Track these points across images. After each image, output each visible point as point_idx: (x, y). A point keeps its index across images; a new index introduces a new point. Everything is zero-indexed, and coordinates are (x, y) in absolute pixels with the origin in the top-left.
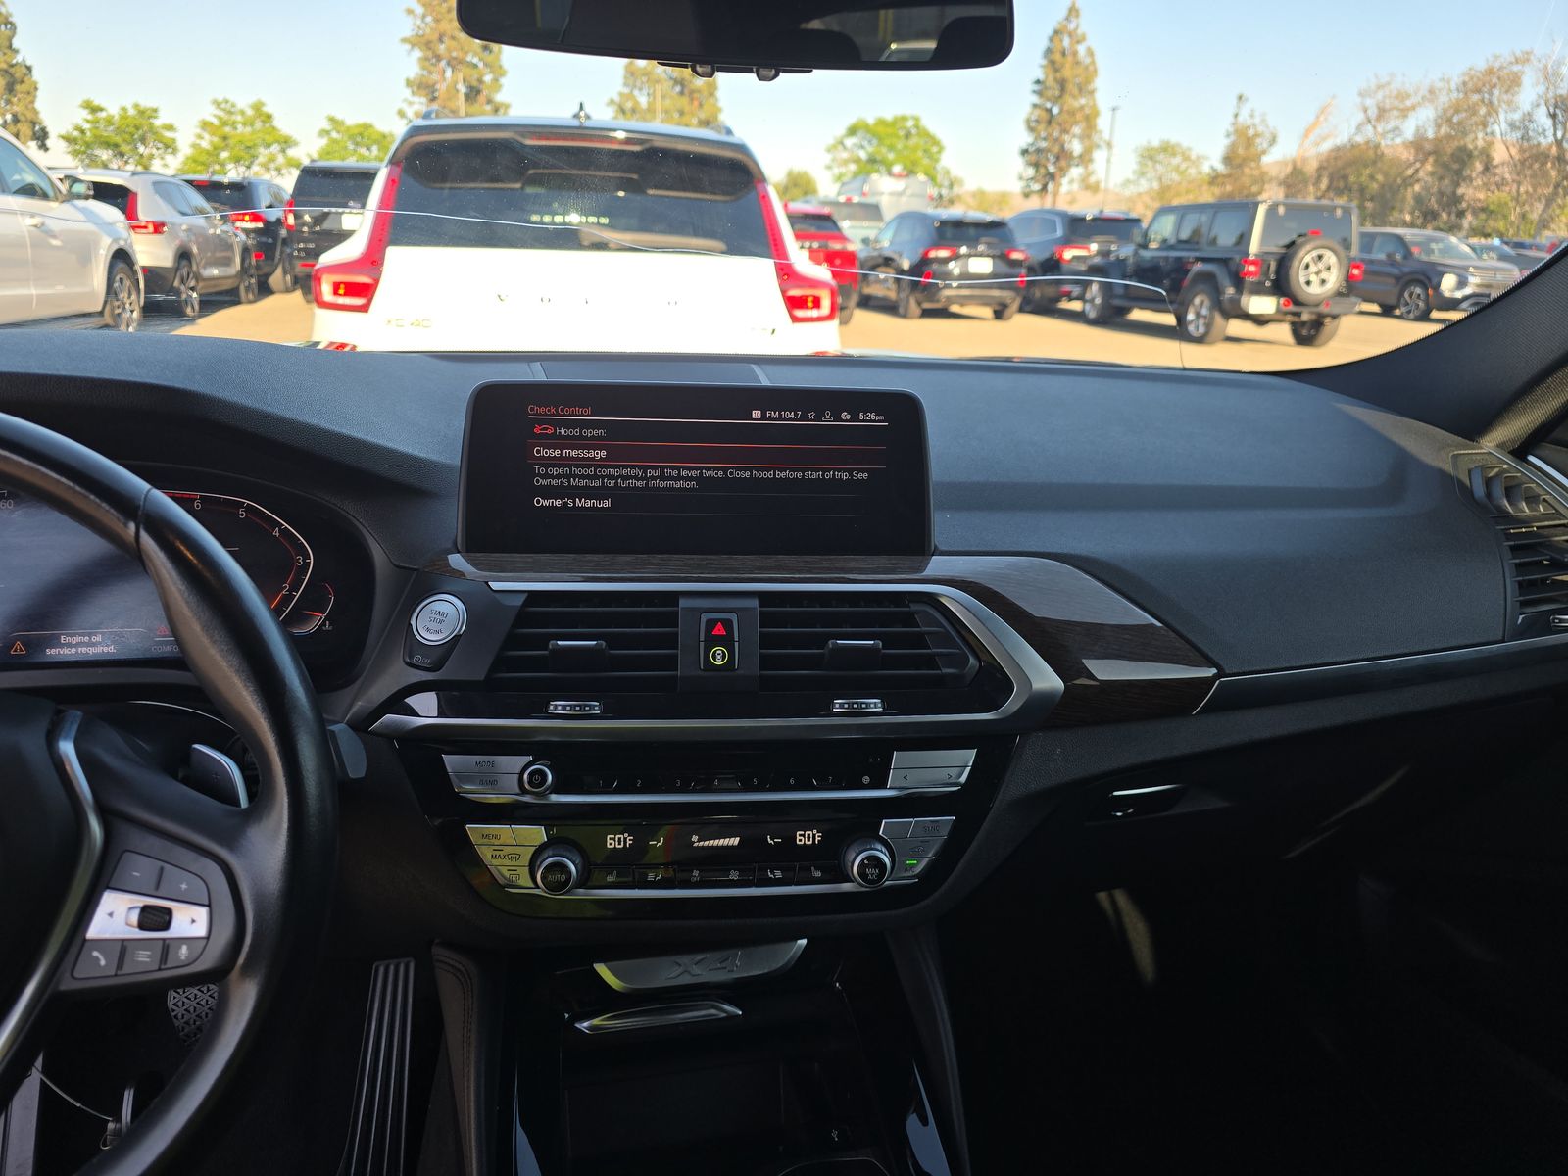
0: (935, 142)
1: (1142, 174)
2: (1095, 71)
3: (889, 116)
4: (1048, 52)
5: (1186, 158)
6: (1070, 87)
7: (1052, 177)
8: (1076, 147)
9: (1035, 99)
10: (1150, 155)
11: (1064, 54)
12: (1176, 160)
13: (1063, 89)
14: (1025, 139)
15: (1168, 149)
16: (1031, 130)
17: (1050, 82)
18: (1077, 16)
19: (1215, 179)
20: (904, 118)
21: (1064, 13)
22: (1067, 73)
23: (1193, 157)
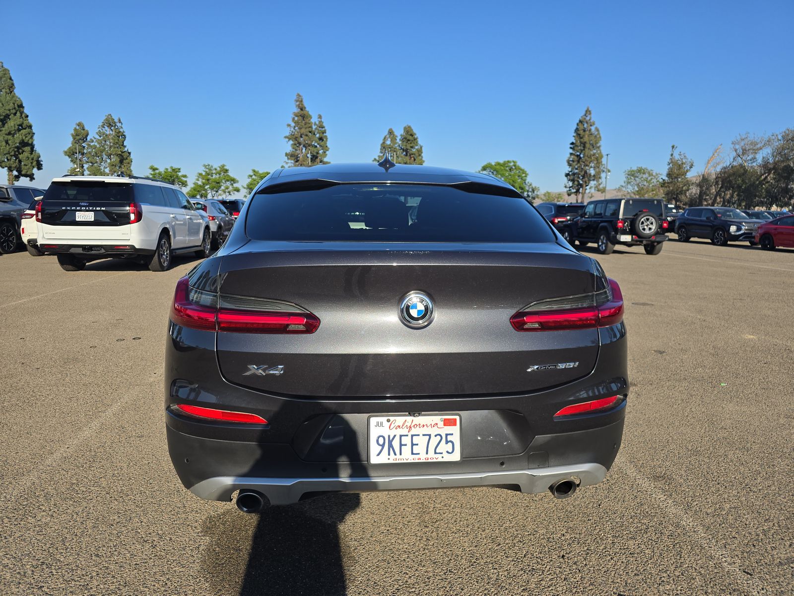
0: (524, 172)
1: (629, 183)
2: (600, 137)
3: (501, 162)
4: (577, 130)
5: (650, 175)
6: (587, 145)
7: (581, 186)
8: (592, 172)
9: (571, 151)
10: (632, 174)
11: (584, 131)
12: (646, 176)
13: (584, 147)
14: (567, 169)
15: (640, 171)
16: (570, 165)
17: (578, 143)
18: (590, 114)
19: (663, 184)
20: (509, 162)
21: (584, 113)
22: (586, 139)
23: (654, 174)
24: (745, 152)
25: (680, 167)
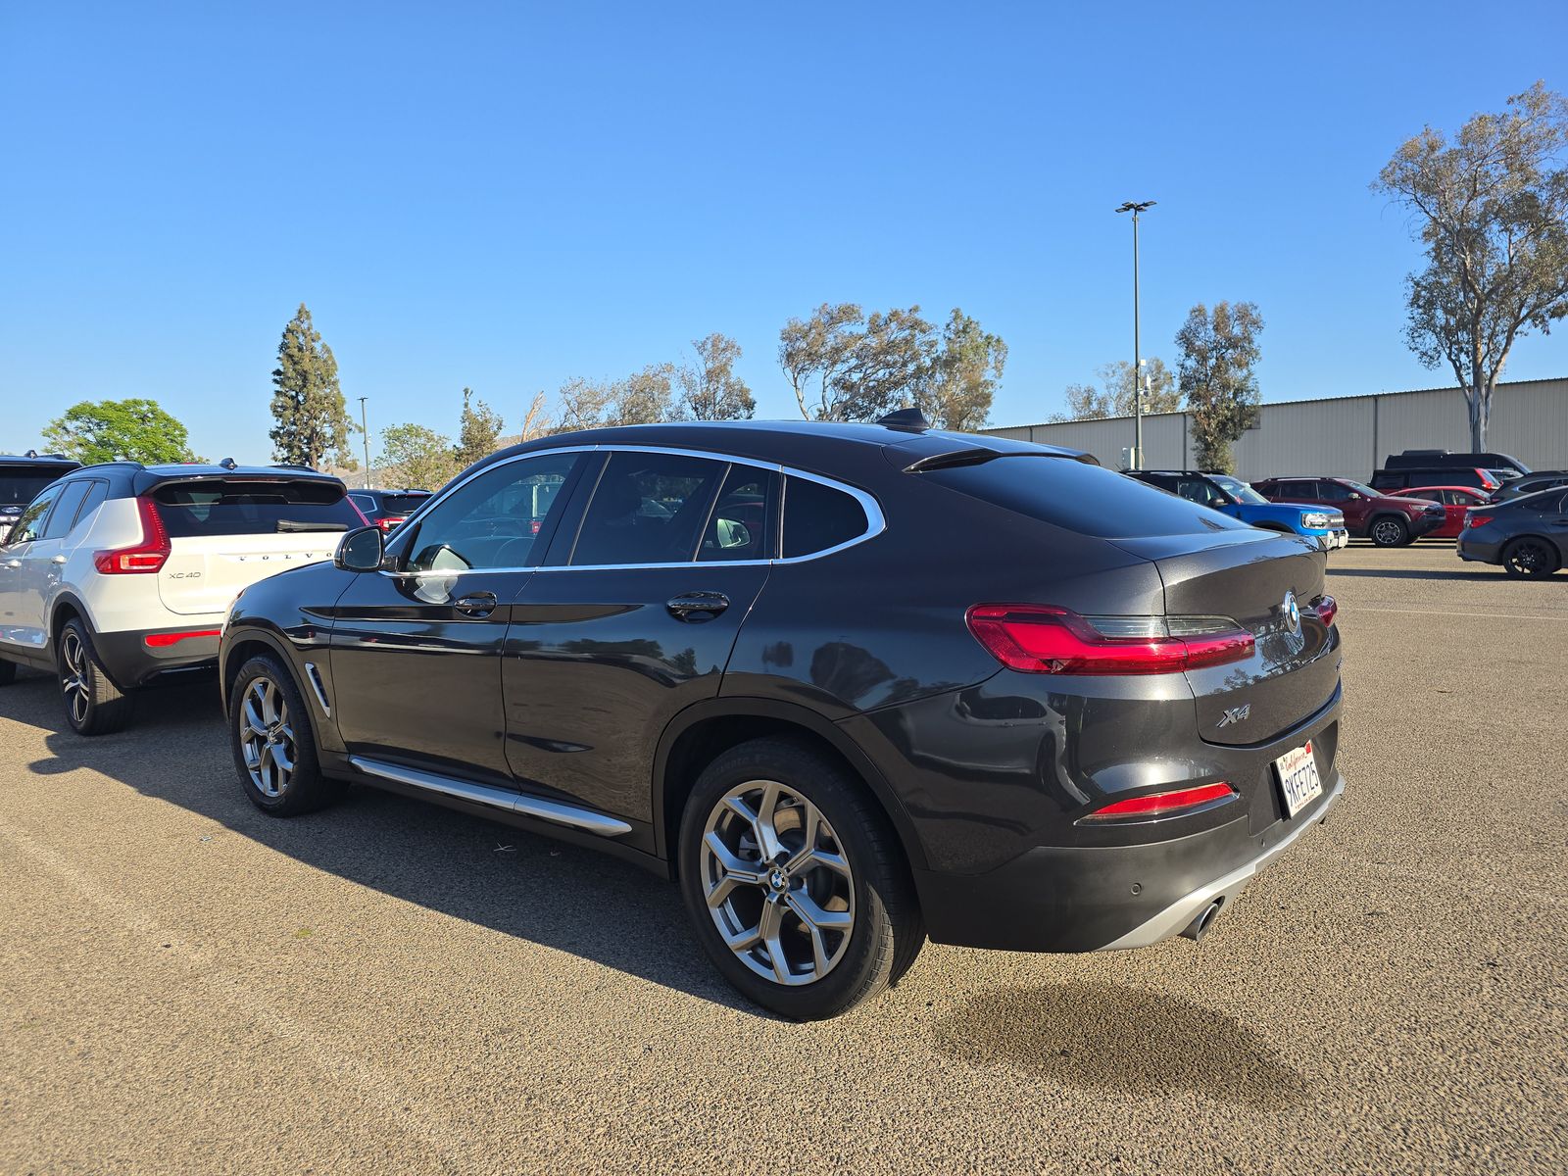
0: (178, 426)
1: (392, 453)
2: (334, 363)
3: (119, 401)
4: (283, 347)
5: (430, 439)
6: (311, 378)
8: (328, 431)
9: (278, 387)
10: (395, 437)
11: (300, 349)
12: (423, 440)
13: (305, 379)
14: (274, 423)
15: (410, 430)
16: (278, 415)
17: (291, 373)
18: (308, 318)
19: (459, 457)
20: (136, 402)
21: (295, 314)
22: (306, 365)
23: (436, 438)
24: (581, 405)
25: (483, 427)
